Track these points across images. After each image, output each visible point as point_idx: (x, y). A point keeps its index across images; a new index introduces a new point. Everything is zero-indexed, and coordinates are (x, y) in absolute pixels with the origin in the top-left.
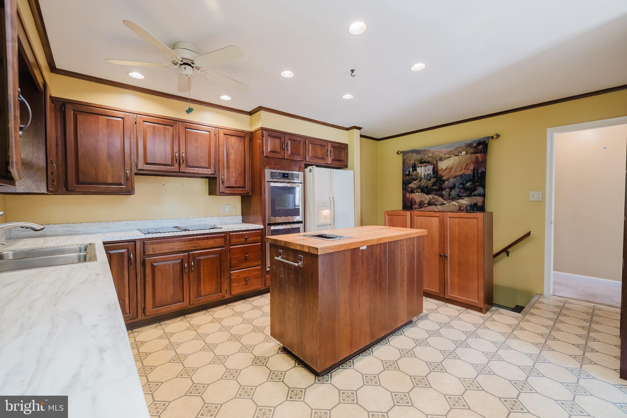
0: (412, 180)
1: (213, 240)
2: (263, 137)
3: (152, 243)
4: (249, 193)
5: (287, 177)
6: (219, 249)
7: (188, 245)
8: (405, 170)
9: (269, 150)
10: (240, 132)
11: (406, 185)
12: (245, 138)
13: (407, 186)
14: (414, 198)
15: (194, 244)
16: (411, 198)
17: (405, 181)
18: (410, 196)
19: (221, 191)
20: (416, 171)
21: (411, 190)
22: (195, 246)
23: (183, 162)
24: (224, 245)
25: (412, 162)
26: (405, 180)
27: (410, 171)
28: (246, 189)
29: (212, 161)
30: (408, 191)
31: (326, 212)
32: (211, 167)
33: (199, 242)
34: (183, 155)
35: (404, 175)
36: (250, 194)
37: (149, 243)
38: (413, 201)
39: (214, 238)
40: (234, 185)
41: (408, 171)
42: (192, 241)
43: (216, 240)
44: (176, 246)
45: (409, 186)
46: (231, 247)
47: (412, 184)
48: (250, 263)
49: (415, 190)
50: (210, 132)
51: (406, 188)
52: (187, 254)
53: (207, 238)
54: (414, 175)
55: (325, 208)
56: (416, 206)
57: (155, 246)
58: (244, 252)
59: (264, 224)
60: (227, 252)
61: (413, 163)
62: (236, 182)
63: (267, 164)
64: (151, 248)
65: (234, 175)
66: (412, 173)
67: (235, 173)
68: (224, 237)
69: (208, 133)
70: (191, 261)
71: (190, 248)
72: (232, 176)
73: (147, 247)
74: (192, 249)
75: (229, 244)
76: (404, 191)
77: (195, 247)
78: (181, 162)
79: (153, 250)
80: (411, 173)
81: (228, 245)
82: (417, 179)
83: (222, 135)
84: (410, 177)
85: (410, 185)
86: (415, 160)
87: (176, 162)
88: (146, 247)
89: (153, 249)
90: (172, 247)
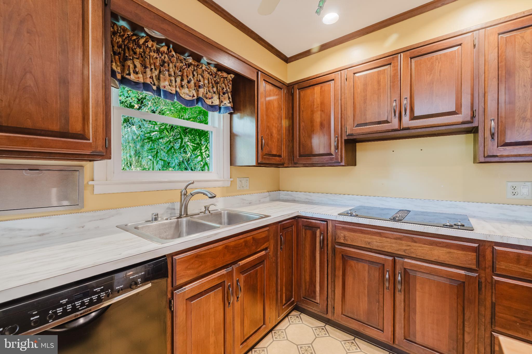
1: (447, 250)
3: (344, 228)
6: (462, 272)
7: (394, 245)
15: (404, 245)
22: (406, 250)
24: (474, 267)
33: (415, 246)
37: (341, 228)
39: (449, 246)
42: (401, 240)
43: (452, 251)
44: (375, 240)
46: (496, 278)
50: (460, 45)
52: (391, 258)
57: (347, 233)
60: (483, 285)
64: (342, 235)
68: (475, 250)
69: (458, 48)
70: (398, 273)
71: (396, 250)
73: (338, 232)
74: (401, 253)
75: (490, 269)
77: (407, 252)
79: (344, 238)
81: (489, 272)
87: (395, 115)
90: (369, 240)
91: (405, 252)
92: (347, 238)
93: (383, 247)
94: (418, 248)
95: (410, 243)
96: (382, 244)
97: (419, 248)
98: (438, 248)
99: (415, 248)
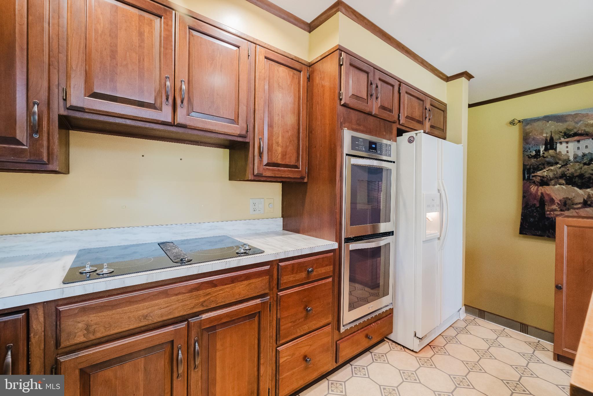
0: (544, 164)
1: (246, 282)
2: (342, 65)
3: (84, 310)
4: (303, 178)
5: (375, 149)
6: (258, 301)
7: (188, 302)
8: (529, 149)
9: (350, 94)
10: (292, 59)
11: (529, 173)
12: (300, 71)
13: (533, 175)
14: (548, 193)
15: (202, 296)
16: (542, 193)
17: (528, 167)
18: (537, 190)
19: (256, 172)
20: (555, 149)
21: (541, 180)
22: (204, 302)
23: (182, 102)
24: (267, 291)
25: (545, 135)
26: (528, 165)
27: (539, 151)
28: (300, 170)
29: (243, 109)
30: (534, 182)
31: (433, 216)
32: (240, 121)
33: (215, 292)
34: (184, 87)
35: (527, 157)
36: (306, 180)
37: (76, 311)
38: (546, 198)
39: (248, 277)
40: (279, 162)
41: (536, 151)
42: (198, 290)
44: (156, 307)
45: (535, 174)
46: (281, 294)
47: (545, 170)
48: (314, 322)
49: (551, 180)
50: (238, 47)
51: (529, 177)
52: (183, 325)
53: (233, 280)
54: (549, 157)
55: (430, 208)
56: (554, 207)
57: (93, 318)
58: (303, 300)
59: (338, 239)
60: (272, 306)
61: (547, 137)
62: (284, 155)
63: (345, 121)
64: (80, 325)
65: (280, 142)
66: (544, 153)
67: (283, 137)
68: (268, 272)
69: (235, 48)
70: (193, 342)
71: (190, 309)
72: (278, 143)
73: (68, 324)
74: (195, 310)
75: (276, 286)
76: (525, 181)
77: (205, 304)
78: (178, 101)
79: (87, 330)
80: (541, 153)
81: (275, 289)
82: (557, 163)
83: (261, 58)
84: (538, 159)
85: (539, 173)
86: (551, 132)
87: (167, 99)
88: (62, 326)
89: (87, 328)
90: (145, 312)
91: (203, 306)
92: (93, 327)
93: (170, 313)
94: (218, 293)
95: (209, 290)
96: (171, 307)
97: (220, 292)
98: (239, 284)
99: (214, 295)
